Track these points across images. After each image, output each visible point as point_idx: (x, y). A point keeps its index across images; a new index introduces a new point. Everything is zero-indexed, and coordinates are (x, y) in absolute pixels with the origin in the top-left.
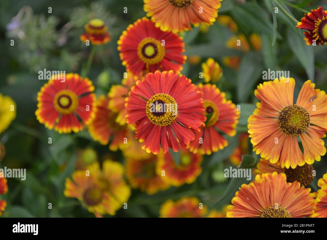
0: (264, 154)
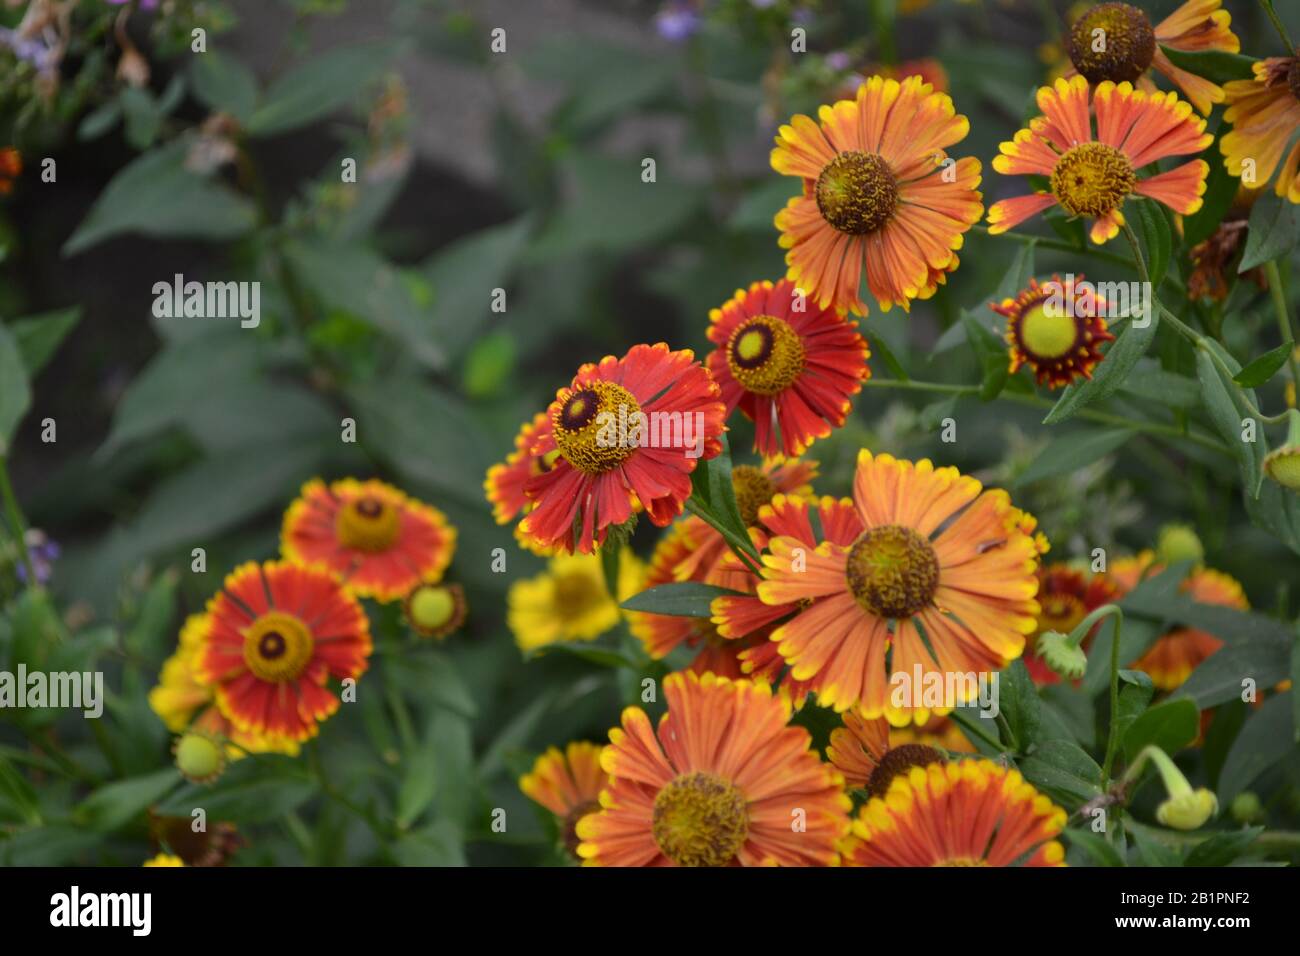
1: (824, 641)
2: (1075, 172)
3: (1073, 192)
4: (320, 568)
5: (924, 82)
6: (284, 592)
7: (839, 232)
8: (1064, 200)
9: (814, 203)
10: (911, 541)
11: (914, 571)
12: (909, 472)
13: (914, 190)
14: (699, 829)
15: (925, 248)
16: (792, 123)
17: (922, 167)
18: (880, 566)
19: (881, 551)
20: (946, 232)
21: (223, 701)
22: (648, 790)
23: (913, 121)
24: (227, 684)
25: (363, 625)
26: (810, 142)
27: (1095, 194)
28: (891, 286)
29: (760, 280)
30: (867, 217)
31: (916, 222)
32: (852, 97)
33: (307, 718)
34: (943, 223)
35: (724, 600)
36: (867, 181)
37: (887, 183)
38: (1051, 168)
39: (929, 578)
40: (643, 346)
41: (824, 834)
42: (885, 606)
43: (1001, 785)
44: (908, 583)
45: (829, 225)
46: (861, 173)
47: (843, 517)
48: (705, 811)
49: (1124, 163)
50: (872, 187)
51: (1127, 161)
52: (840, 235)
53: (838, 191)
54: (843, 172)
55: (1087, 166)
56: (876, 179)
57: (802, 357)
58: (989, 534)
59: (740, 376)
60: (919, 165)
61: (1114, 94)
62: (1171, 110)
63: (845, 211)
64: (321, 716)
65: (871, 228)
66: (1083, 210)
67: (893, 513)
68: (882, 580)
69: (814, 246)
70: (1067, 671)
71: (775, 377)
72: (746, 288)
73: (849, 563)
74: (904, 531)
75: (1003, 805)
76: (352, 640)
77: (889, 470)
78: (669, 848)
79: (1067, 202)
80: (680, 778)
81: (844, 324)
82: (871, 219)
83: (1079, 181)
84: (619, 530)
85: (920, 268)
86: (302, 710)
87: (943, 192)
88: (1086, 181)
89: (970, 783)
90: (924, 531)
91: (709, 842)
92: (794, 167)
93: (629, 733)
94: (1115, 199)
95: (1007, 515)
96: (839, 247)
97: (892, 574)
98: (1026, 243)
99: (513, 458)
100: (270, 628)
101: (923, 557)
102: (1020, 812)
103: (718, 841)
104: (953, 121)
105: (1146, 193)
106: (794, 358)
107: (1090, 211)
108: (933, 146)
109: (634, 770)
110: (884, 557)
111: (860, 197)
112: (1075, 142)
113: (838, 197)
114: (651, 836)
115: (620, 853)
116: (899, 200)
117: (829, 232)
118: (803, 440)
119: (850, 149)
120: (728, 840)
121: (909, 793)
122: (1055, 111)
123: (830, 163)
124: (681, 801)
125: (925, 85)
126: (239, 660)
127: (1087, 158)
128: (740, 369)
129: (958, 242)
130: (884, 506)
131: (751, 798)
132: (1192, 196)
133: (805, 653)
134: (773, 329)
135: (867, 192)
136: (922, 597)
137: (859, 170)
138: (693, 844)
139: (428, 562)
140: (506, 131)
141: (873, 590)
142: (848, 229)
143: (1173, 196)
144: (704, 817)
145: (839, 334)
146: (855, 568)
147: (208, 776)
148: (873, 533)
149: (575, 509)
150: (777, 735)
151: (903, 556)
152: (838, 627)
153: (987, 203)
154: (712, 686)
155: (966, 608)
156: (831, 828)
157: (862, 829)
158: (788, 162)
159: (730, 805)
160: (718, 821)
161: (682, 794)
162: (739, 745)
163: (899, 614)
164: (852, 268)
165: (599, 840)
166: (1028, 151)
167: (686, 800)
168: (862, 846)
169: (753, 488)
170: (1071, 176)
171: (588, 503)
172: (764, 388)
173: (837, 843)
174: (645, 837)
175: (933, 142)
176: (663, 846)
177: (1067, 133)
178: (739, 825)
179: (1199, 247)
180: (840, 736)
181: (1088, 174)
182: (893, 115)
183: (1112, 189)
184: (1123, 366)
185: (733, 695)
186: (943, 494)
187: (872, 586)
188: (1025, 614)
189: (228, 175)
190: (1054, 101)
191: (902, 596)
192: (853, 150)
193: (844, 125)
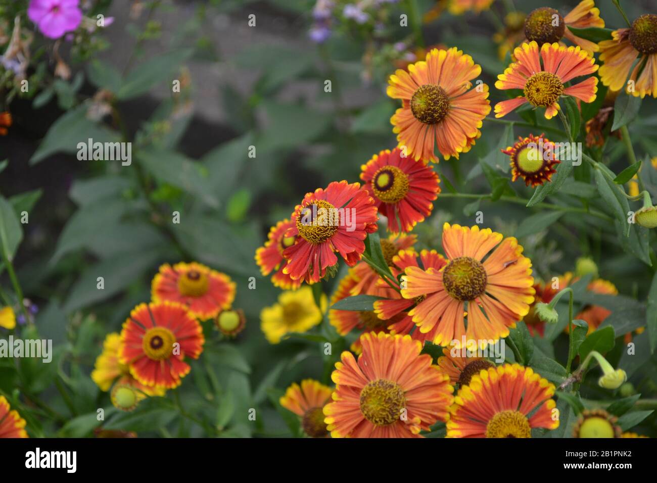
0: (418, 317)
1: (434, 314)
2: (536, 86)
3: (535, 96)
4: (175, 305)
5: (458, 50)
6: (159, 317)
7: (423, 123)
8: (531, 100)
9: (410, 111)
10: (473, 263)
11: (475, 277)
12: (468, 232)
13: (457, 101)
14: (383, 405)
15: (464, 128)
16: (396, 74)
17: (461, 90)
18: (459, 276)
19: (460, 269)
20: (474, 120)
21: (133, 371)
22: (356, 390)
23: (454, 69)
24: (135, 363)
25: (199, 330)
26: (405, 82)
27: (546, 96)
28: (449, 147)
29: (384, 149)
30: (436, 115)
31: (459, 116)
32: (424, 60)
33: (176, 377)
34: (471, 116)
35: (380, 302)
36: (435, 98)
37: (444, 99)
38: (523, 85)
39: (483, 280)
40: (335, 182)
41: (442, 404)
42: (462, 295)
43: (524, 375)
44: (473, 283)
45: (417, 121)
46: (432, 95)
47: (432, 259)
48: (385, 397)
49: (558, 81)
50: (438, 101)
51: (559, 79)
52: (423, 125)
53: (421, 104)
54: (423, 94)
55: (541, 83)
56: (439, 97)
57: (408, 184)
58: (509, 258)
59: (379, 196)
60: (458, 89)
61: (550, 49)
62: (578, 55)
63: (425, 113)
64: (182, 375)
65: (438, 120)
66: (540, 104)
67: (463, 252)
68: (461, 282)
69: (411, 131)
70: (549, 321)
71: (396, 194)
72: (378, 154)
73: (444, 276)
74: (468, 259)
75: (525, 385)
76: (194, 337)
77: (459, 232)
78: (369, 415)
79: (533, 100)
80: (372, 382)
81: (427, 167)
82: (437, 116)
83: (538, 90)
84: (331, 270)
85: (463, 138)
86: (172, 372)
87: (471, 101)
88: (541, 90)
89: (509, 375)
90: (478, 258)
91: (388, 411)
92: (398, 94)
93: (345, 364)
94: (555, 98)
95: (516, 249)
96: (423, 131)
97: (465, 280)
98: (508, 124)
99: (268, 244)
100: (155, 334)
101: (479, 271)
102: (533, 387)
103: (392, 410)
104: (473, 68)
105: (570, 94)
106: (404, 185)
107: (543, 104)
108: (464, 80)
109: (348, 381)
110: (461, 272)
111: (432, 106)
112: (534, 73)
113: (421, 107)
114: (359, 411)
115: (345, 421)
116: (451, 107)
117: (418, 124)
118: (411, 224)
119: (426, 84)
120: (396, 409)
121: (480, 382)
122: (523, 59)
123: (417, 91)
124: (374, 392)
125: (459, 51)
126: (141, 351)
127: (541, 79)
128: (379, 192)
129: (480, 124)
130: (459, 249)
131: (406, 390)
132: (591, 94)
133: (425, 320)
134: (393, 172)
135: (436, 103)
136: (480, 290)
137: (431, 93)
138: (381, 413)
139: (224, 300)
140: (230, 95)
141: (457, 287)
142: (427, 122)
143: (582, 94)
144: (385, 399)
145: (425, 172)
146: (447, 278)
147: (130, 407)
148: (455, 261)
149: (309, 262)
150: (416, 359)
151: (470, 271)
152: (440, 307)
153: (493, 105)
154: (383, 338)
155: (500, 293)
156: (445, 401)
157: (459, 400)
158: (395, 92)
159: (396, 393)
160: (392, 401)
161: (374, 389)
162: (398, 366)
163: (469, 298)
164: (430, 140)
165: (334, 416)
166: (512, 78)
167: (376, 392)
168: (460, 409)
169: (387, 249)
170: (534, 88)
171: (315, 258)
172: (391, 200)
173: (448, 407)
174: (356, 412)
175: (465, 77)
176: (366, 415)
177: (530, 68)
178: (401, 403)
179: (589, 122)
180: (442, 360)
181: (542, 86)
182: (444, 67)
183: (553, 93)
184: (562, 178)
185: (393, 342)
186: (485, 241)
187: (456, 286)
188: (528, 295)
189: (108, 121)
190: (522, 54)
191: (471, 289)
192: (427, 84)
193: (421, 73)
